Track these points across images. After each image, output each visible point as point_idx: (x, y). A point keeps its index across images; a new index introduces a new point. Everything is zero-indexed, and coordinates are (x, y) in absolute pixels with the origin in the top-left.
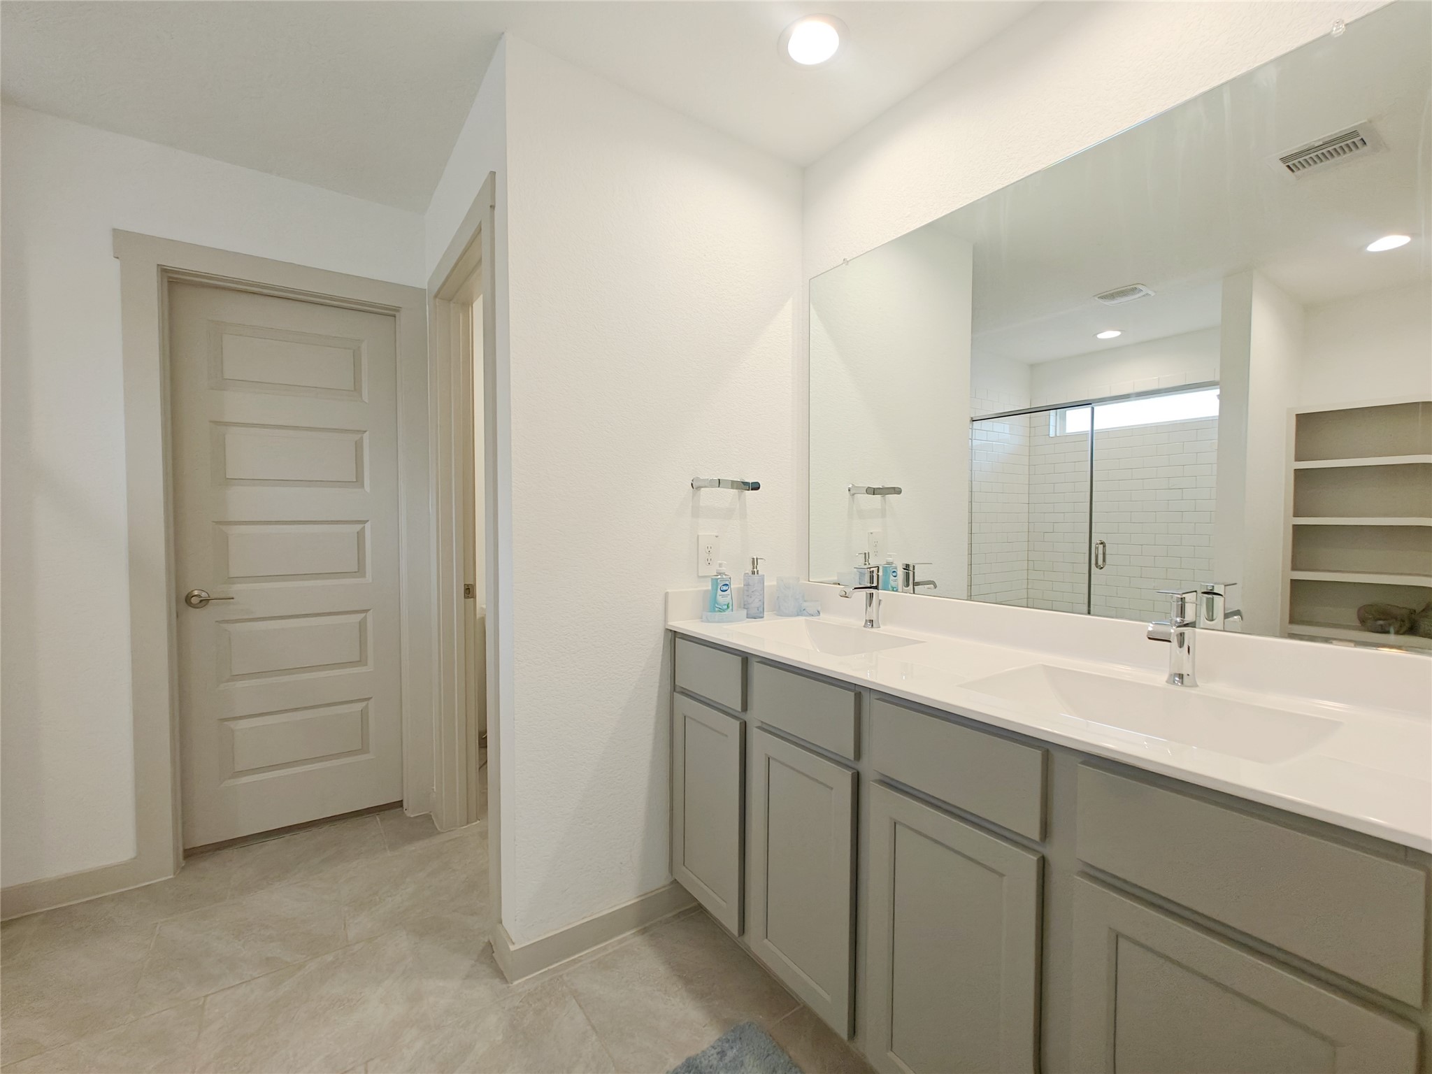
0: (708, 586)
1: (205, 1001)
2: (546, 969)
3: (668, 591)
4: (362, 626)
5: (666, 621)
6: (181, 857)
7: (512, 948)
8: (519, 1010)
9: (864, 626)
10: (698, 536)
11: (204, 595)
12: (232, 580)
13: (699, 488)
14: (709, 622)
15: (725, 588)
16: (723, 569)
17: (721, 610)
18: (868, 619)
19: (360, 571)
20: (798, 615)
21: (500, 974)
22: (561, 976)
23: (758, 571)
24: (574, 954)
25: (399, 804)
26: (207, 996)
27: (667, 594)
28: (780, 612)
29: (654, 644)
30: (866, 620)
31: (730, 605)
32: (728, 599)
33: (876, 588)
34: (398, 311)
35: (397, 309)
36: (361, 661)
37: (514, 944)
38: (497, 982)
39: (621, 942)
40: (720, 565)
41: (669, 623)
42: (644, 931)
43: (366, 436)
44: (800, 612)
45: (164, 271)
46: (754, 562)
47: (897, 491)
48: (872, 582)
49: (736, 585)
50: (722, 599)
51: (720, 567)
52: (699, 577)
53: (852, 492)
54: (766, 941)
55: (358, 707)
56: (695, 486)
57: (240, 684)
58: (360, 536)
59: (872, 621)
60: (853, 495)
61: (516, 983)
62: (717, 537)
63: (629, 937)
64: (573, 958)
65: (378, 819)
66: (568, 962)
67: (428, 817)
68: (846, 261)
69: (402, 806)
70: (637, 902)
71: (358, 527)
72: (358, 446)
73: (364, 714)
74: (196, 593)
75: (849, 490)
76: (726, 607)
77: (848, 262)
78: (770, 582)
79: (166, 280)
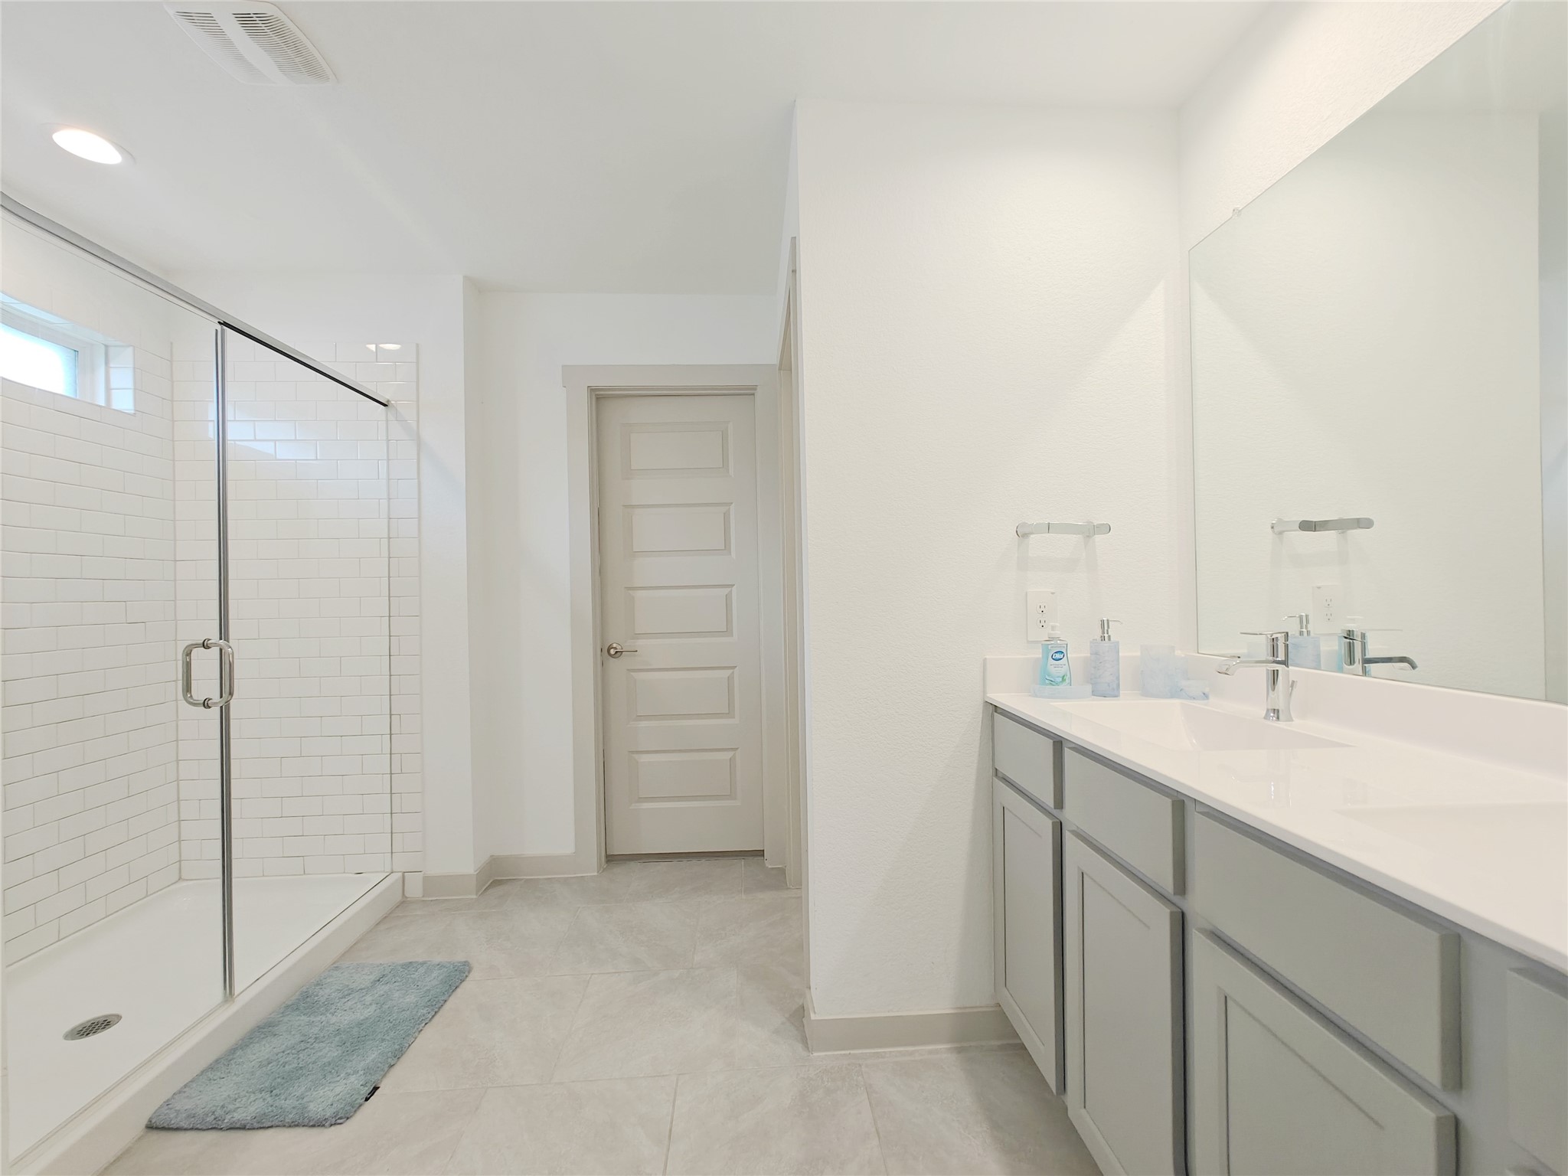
0: (1038, 654)
1: (590, 978)
2: (847, 1052)
3: (987, 657)
4: (730, 679)
5: (984, 692)
6: (603, 859)
7: (813, 1017)
8: (811, 1082)
9: (1264, 718)
10: (1027, 593)
11: (619, 647)
12: (637, 636)
13: (1025, 535)
14: (1036, 696)
15: (1058, 656)
16: (1057, 633)
17: (1052, 682)
18: (1270, 708)
19: (728, 632)
20: (1172, 697)
21: (804, 1041)
22: (860, 1065)
23: (1109, 637)
24: (881, 1047)
25: (760, 853)
26: (592, 974)
27: (985, 660)
28: (1146, 692)
29: (971, 718)
30: (1268, 710)
31: (1067, 678)
32: (1063, 671)
33: (1285, 663)
34: (755, 389)
35: (754, 388)
36: (730, 714)
37: (815, 1013)
38: (799, 1047)
39: (930, 1052)
40: (1053, 628)
41: (988, 695)
42: (960, 1050)
43: (732, 507)
44: (1175, 693)
45: (592, 390)
46: (1104, 625)
47: (1364, 523)
48: (1274, 652)
49: (1077, 653)
50: (1056, 669)
51: (1053, 630)
52: (1028, 642)
53: (1276, 529)
54: (1083, 1111)
55: (728, 755)
56: (1022, 534)
57: (643, 724)
58: (728, 597)
59: (1276, 711)
60: (1281, 533)
61: (815, 1054)
62: (1053, 593)
63: (941, 1051)
64: (880, 1050)
65: (743, 863)
66: (870, 1053)
67: (782, 872)
68: (1237, 212)
69: (763, 855)
70: (951, 1014)
71: (726, 591)
72: (726, 517)
73: (732, 760)
74: (614, 645)
75: (1272, 528)
76: (1061, 679)
77: (1240, 211)
78: (1128, 652)
79: (594, 397)
